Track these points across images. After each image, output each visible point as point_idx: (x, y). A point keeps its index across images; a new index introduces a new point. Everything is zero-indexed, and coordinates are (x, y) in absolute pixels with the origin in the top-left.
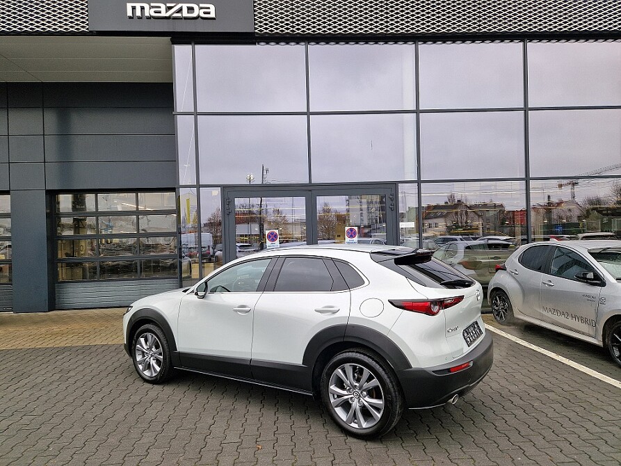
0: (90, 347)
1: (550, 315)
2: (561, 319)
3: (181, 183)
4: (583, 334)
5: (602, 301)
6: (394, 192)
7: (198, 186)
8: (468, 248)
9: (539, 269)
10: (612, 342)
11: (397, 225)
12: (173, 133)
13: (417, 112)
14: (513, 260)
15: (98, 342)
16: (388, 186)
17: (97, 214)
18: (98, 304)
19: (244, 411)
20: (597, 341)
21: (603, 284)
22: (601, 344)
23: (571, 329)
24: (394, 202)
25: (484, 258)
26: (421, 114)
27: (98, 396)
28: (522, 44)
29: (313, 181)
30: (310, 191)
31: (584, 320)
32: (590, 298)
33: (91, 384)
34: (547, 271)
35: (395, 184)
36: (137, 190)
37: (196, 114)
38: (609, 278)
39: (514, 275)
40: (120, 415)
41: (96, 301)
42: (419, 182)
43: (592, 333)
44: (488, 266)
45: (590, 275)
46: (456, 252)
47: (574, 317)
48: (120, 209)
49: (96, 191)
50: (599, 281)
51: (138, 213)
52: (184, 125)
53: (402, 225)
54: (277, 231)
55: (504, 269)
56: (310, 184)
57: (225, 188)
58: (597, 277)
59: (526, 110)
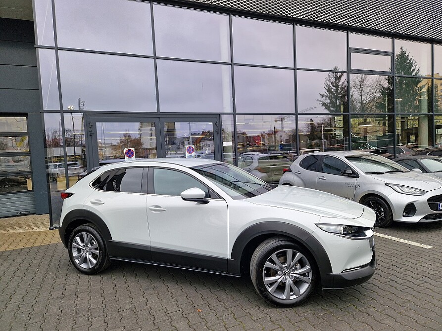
3: (45, 108)
5: (358, 186)
6: (218, 121)
7: (62, 111)
8: (260, 159)
9: (315, 170)
11: (221, 144)
13: (232, 64)
14: (296, 165)
16: (214, 116)
21: (357, 176)
24: (218, 128)
26: (234, 66)
29: (161, 111)
30: (159, 118)
32: (350, 185)
34: (320, 171)
35: (219, 115)
37: (57, 49)
38: (361, 173)
39: (297, 174)
42: (234, 114)
45: (350, 171)
46: (252, 162)
50: (354, 175)
52: (45, 58)
53: (224, 144)
54: (133, 149)
55: (290, 171)
56: (159, 113)
57: (87, 114)
58: (354, 172)
59: (295, 69)
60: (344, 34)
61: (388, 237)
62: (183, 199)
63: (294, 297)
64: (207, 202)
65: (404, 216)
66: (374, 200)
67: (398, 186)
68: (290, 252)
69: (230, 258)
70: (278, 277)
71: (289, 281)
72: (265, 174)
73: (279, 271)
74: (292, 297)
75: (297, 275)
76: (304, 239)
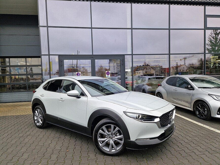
0: (6, 116)
1: (176, 101)
2: (179, 102)
3: (42, 54)
4: (187, 107)
5: (193, 95)
6: (123, 58)
7: (49, 55)
8: (149, 79)
9: (173, 85)
10: (196, 109)
12: (38, 35)
13: (132, 29)
14: (164, 82)
15: (9, 115)
16: (121, 56)
17: (10, 66)
18: (11, 101)
19: (64, 138)
20: (191, 109)
21: (193, 89)
22: (192, 110)
23: (182, 105)
24: (123, 62)
25: (154, 82)
27: (6, 134)
28: (168, 5)
30: (93, 58)
31: (187, 102)
32: (189, 94)
33: (4, 130)
34: (175, 86)
35: (124, 55)
36: (26, 57)
37: (48, 27)
38: (196, 87)
39: (164, 87)
40: (14, 142)
41: (10, 100)
42: (132, 55)
43: (189, 106)
44: (156, 85)
45: (189, 86)
46: (145, 80)
47: (184, 101)
48: (19, 64)
49: (9, 57)
50: (192, 88)
51: (26, 66)
52: (43, 31)
53: (126, 70)
55: (161, 85)
56: (93, 55)
57: (59, 56)
58: (192, 87)
59: (169, 29)
60: (203, 7)
61: (205, 126)
62: (68, 95)
63: (114, 151)
64: (79, 98)
65: (218, 114)
66: (201, 104)
67: (216, 96)
68: (112, 126)
69: (87, 126)
70: (106, 139)
71: (112, 142)
72: (151, 87)
73: (107, 136)
74: (113, 151)
75: (116, 139)
76: (117, 119)
